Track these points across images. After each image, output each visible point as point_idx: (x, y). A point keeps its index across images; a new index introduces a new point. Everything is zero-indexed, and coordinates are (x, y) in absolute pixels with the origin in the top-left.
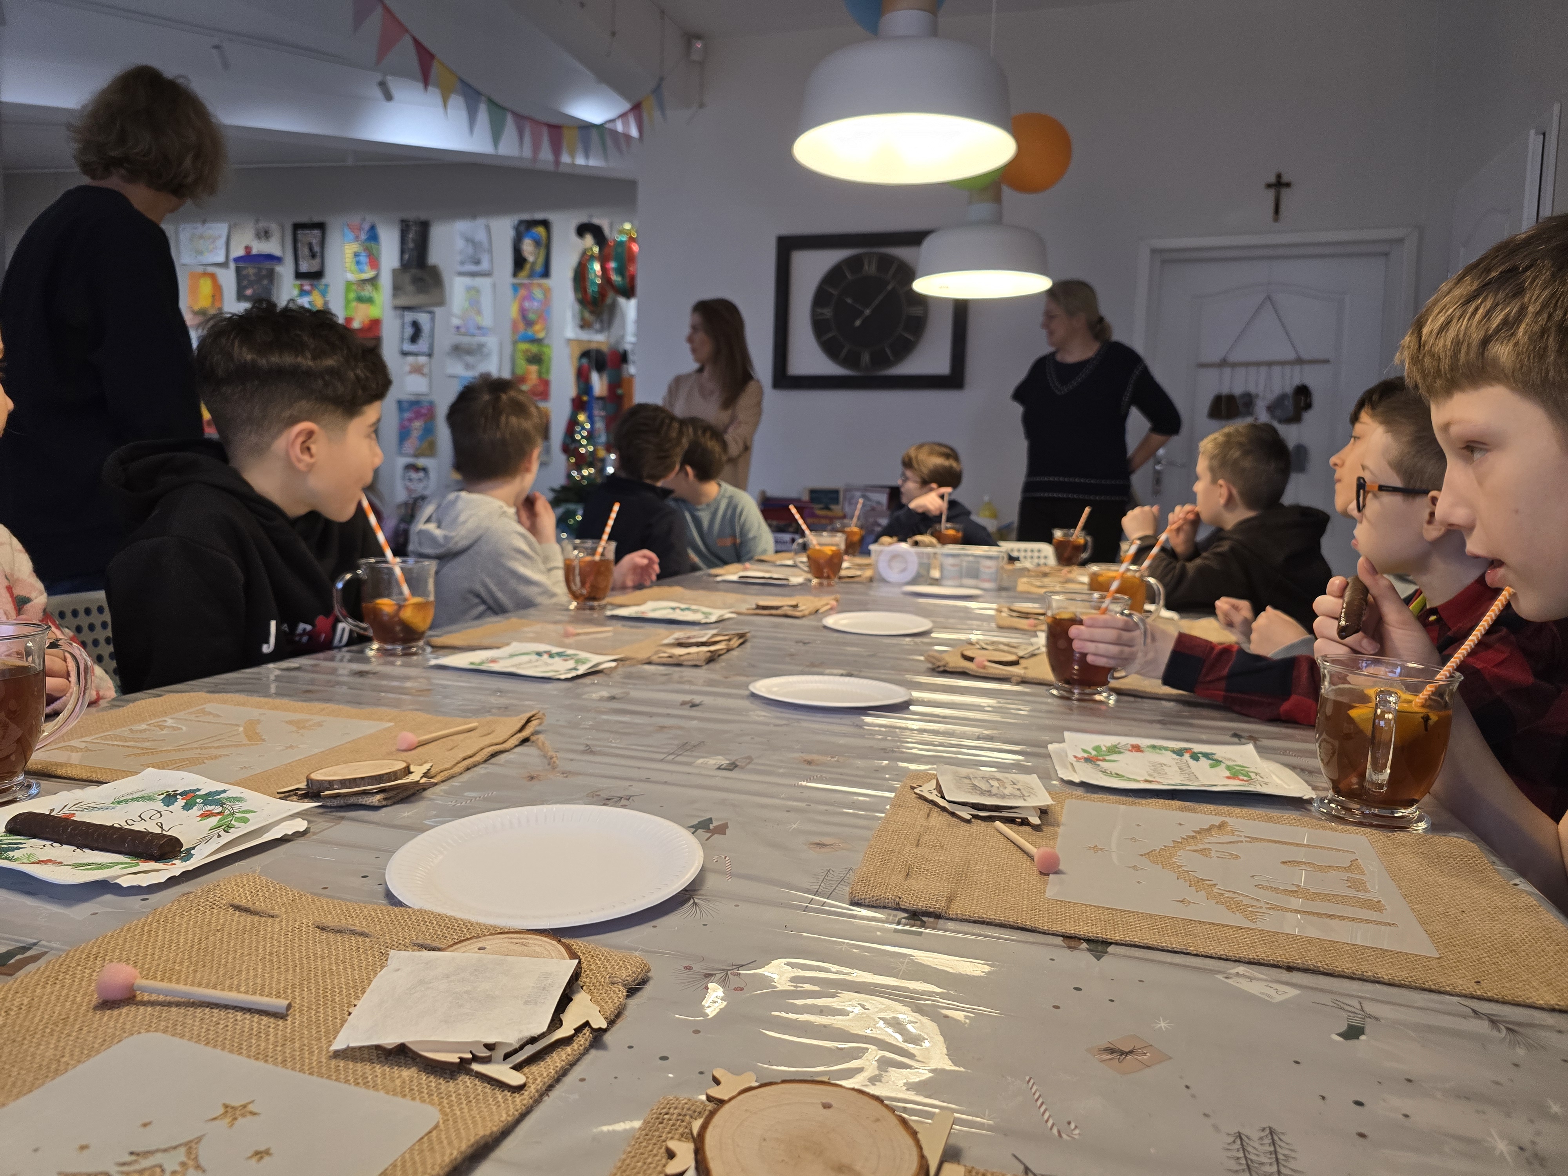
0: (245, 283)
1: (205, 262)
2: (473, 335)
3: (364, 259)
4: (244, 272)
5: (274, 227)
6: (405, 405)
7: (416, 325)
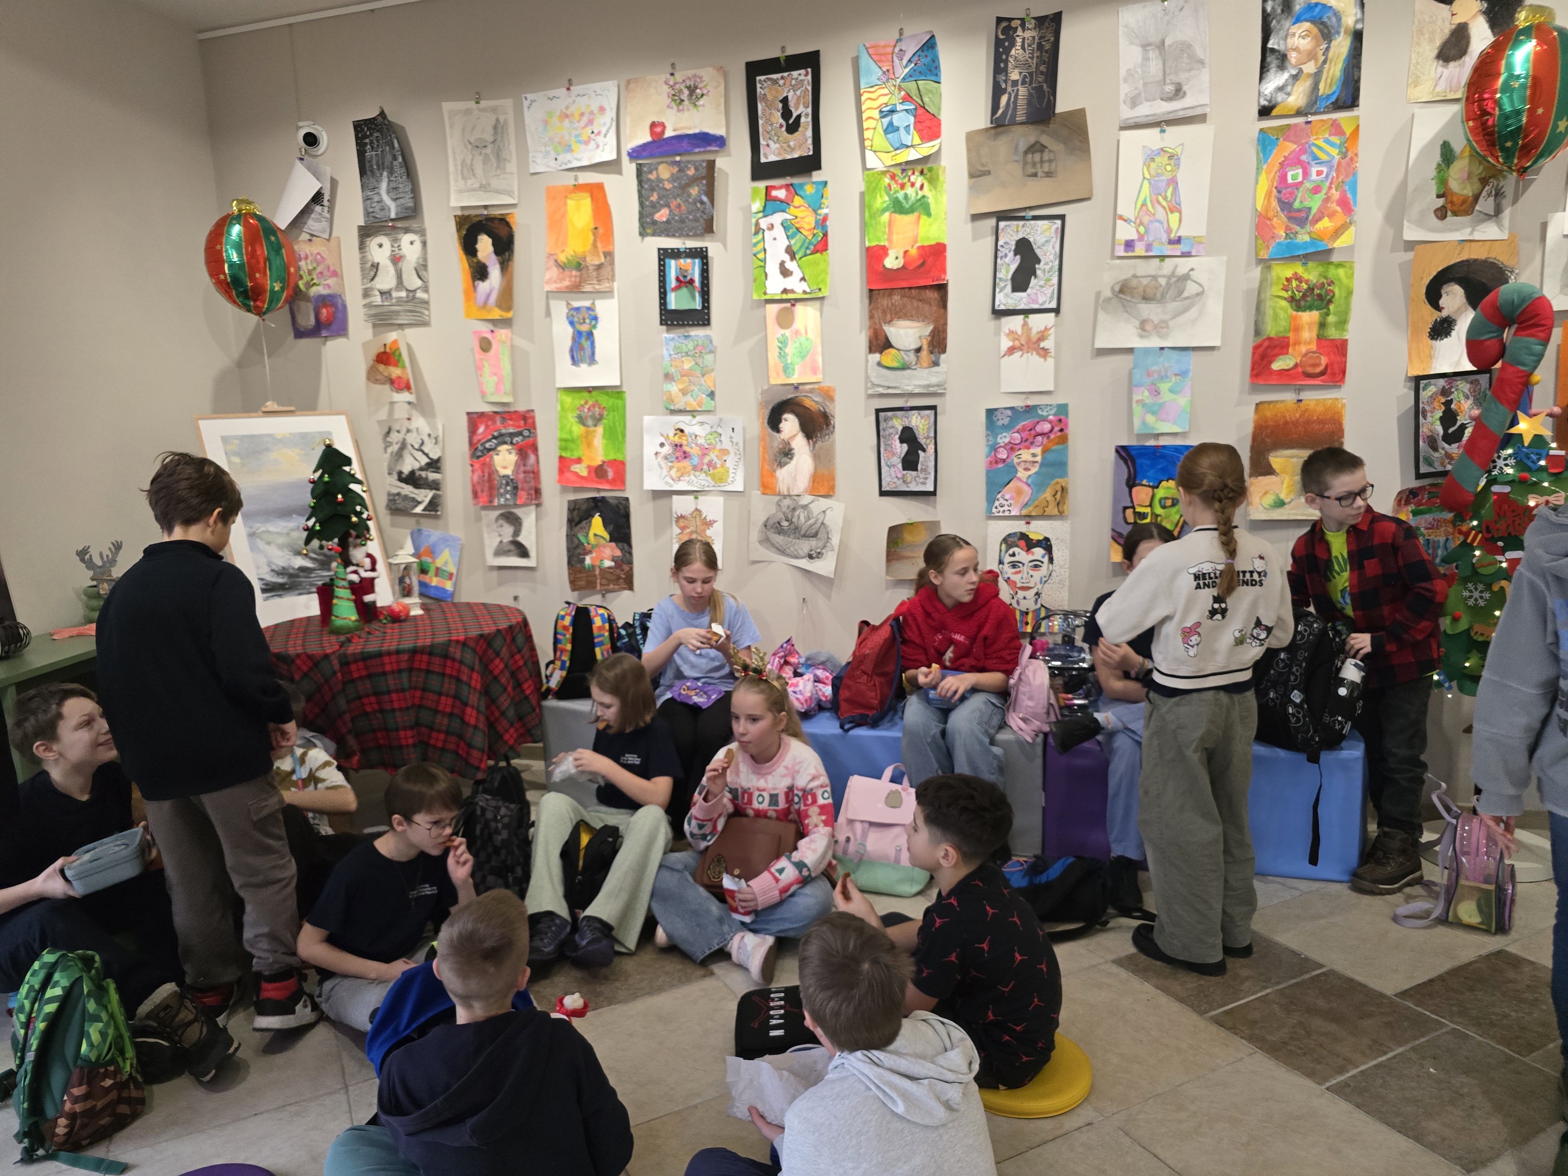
0: (654, 197)
1: (576, 164)
2: (1162, 258)
3: (905, 119)
4: (653, 176)
5: (708, 76)
6: (1003, 420)
7: (1024, 248)
